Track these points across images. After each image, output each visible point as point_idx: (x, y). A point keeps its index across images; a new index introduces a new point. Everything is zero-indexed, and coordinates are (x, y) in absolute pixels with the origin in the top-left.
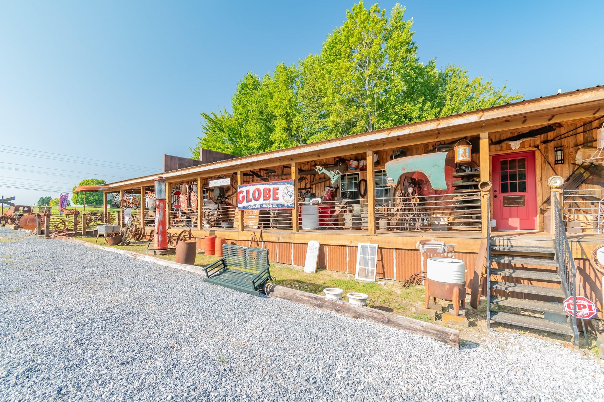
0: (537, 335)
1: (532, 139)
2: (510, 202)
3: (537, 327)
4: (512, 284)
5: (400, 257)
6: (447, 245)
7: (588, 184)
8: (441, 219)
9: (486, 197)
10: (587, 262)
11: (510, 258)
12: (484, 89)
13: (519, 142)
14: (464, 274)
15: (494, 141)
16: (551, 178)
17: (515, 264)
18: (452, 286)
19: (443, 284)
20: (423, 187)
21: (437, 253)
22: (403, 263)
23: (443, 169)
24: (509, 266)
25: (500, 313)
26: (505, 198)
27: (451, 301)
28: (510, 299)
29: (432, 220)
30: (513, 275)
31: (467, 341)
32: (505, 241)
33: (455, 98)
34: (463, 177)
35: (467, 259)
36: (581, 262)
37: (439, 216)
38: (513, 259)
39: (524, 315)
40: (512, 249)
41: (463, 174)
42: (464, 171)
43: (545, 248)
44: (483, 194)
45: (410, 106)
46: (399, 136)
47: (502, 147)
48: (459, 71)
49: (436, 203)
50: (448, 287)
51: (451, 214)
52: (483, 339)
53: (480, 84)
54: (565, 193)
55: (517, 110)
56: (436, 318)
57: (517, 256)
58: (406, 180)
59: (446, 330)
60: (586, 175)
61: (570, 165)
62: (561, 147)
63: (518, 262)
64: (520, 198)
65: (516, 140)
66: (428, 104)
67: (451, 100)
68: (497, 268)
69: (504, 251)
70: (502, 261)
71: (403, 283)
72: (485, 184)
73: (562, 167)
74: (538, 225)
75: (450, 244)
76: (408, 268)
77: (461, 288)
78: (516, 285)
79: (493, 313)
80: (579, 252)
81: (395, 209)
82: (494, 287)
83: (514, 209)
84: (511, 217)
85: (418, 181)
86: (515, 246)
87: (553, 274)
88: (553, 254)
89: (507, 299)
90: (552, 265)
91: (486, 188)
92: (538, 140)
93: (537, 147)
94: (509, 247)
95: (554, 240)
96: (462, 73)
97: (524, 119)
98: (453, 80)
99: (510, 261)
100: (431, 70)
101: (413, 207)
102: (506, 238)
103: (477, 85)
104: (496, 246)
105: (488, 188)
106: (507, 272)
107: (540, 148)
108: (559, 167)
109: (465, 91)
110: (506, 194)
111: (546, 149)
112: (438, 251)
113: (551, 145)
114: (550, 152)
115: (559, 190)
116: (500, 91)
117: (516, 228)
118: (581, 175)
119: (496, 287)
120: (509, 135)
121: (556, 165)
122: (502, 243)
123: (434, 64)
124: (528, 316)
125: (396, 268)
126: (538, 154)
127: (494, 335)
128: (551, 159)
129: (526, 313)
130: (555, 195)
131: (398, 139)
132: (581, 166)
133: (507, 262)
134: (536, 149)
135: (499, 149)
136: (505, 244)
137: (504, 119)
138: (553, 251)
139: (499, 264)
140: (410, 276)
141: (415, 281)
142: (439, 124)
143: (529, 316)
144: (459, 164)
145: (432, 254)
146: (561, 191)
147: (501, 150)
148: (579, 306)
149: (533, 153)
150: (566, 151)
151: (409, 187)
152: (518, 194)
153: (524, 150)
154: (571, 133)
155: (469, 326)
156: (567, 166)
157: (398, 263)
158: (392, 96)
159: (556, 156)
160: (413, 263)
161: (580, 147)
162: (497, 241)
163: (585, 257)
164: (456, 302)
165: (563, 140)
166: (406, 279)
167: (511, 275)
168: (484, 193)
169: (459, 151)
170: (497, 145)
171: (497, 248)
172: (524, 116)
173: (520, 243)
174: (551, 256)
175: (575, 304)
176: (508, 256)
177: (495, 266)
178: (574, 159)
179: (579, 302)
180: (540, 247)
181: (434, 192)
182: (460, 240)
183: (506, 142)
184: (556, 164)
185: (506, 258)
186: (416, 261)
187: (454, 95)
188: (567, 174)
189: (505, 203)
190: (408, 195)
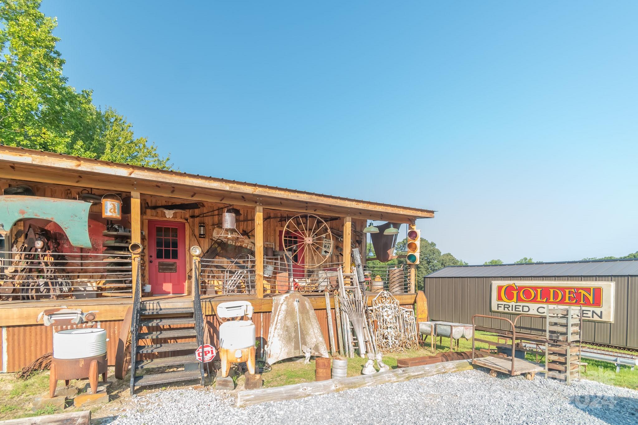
0: (176, 387)
1: (183, 211)
2: (165, 268)
3: (175, 380)
4: (159, 345)
5: (16, 337)
6: (85, 314)
7: (220, 256)
8: (89, 284)
9: (137, 260)
10: (215, 317)
11: (158, 321)
12: (148, 152)
13: (172, 212)
14: (105, 344)
15: (150, 205)
16: (192, 248)
17: (163, 326)
18: (88, 361)
19: (77, 361)
20: (63, 244)
21: (72, 325)
22: (22, 346)
23: (86, 222)
24: (158, 329)
25: (145, 377)
26: (160, 264)
27: (87, 378)
28: (156, 361)
29: (75, 284)
30: (160, 337)
31: (102, 419)
32: (155, 305)
33: (116, 149)
34: (117, 237)
35: (116, 328)
36: (212, 317)
37: (86, 280)
38: (161, 321)
39: (169, 372)
40: (160, 312)
41: (115, 233)
42: (116, 230)
43: (187, 308)
44: (133, 256)
45: (52, 135)
46: (14, 163)
47: (157, 213)
48: (122, 121)
49: (82, 263)
50: (83, 363)
51: (102, 277)
52: (123, 409)
53: (144, 146)
54: (202, 261)
55: (166, 178)
56: (65, 405)
57: (165, 318)
58: (31, 230)
59: (72, 416)
60: (219, 249)
61: (210, 240)
62: (204, 223)
63: (165, 323)
64: (172, 265)
65: (170, 209)
66: (80, 143)
67: (112, 149)
68: (147, 332)
69: (153, 315)
70: (150, 325)
71: (20, 373)
72: (135, 247)
73: (204, 241)
74: (187, 289)
75: (90, 312)
76: (30, 351)
77: (101, 361)
78: (161, 346)
79: (137, 378)
80: (210, 309)
81: (11, 269)
82: (141, 351)
83: (168, 274)
84: (165, 282)
85: (55, 234)
86: (164, 309)
87: (191, 330)
88: (193, 313)
89: (152, 360)
90: (191, 322)
91: (137, 250)
92: (187, 213)
93: (187, 220)
94: (158, 310)
95: (194, 301)
96: (125, 125)
97: (172, 189)
98: (115, 128)
99: (157, 324)
100: (86, 102)
101: (44, 267)
102: (156, 302)
103: (142, 146)
104: (146, 310)
105: (140, 250)
106: (155, 335)
107: (188, 221)
108: (202, 240)
109: (128, 147)
110: (161, 260)
111: (193, 222)
112: (72, 322)
113: (197, 220)
114: (196, 226)
115: (198, 258)
116: (164, 162)
117: (169, 293)
118: (216, 249)
119: (142, 352)
120: (164, 203)
121: (200, 239)
122: (151, 307)
123: (90, 98)
124: (172, 372)
125: (8, 354)
126: (187, 226)
127: (136, 400)
128: (197, 233)
129: (172, 370)
130: (195, 263)
131: (13, 167)
132: (216, 242)
133: (154, 325)
134: (186, 221)
135: (155, 214)
136: (155, 307)
137: (155, 184)
138: (193, 310)
139: (148, 328)
140: (34, 360)
141: (43, 365)
142: (79, 165)
143: (174, 371)
144: (111, 221)
145: (64, 327)
146: (199, 259)
147: (156, 216)
148: (206, 352)
149: (184, 224)
150: (207, 228)
151: (37, 240)
152: (171, 261)
153: (176, 220)
154: (210, 214)
155: (110, 401)
156: (207, 240)
157: (11, 346)
158: (19, 109)
159: (200, 230)
160: (39, 342)
161: (216, 226)
162: (148, 305)
163: (213, 314)
164: (94, 378)
165: (205, 218)
166: (27, 366)
167: (157, 337)
168: (135, 256)
169: (106, 205)
170: (153, 211)
171: (146, 313)
172: (173, 186)
173: (168, 306)
174: (190, 315)
175: (203, 352)
176: (157, 319)
177: (145, 330)
178: (212, 235)
179: (206, 349)
180: (183, 308)
181: (80, 251)
182: (107, 307)
183: (161, 209)
184: (200, 237)
185: (155, 321)
186: (44, 340)
187: (116, 147)
188: (207, 248)
189: (159, 269)
190: (36, 250)
